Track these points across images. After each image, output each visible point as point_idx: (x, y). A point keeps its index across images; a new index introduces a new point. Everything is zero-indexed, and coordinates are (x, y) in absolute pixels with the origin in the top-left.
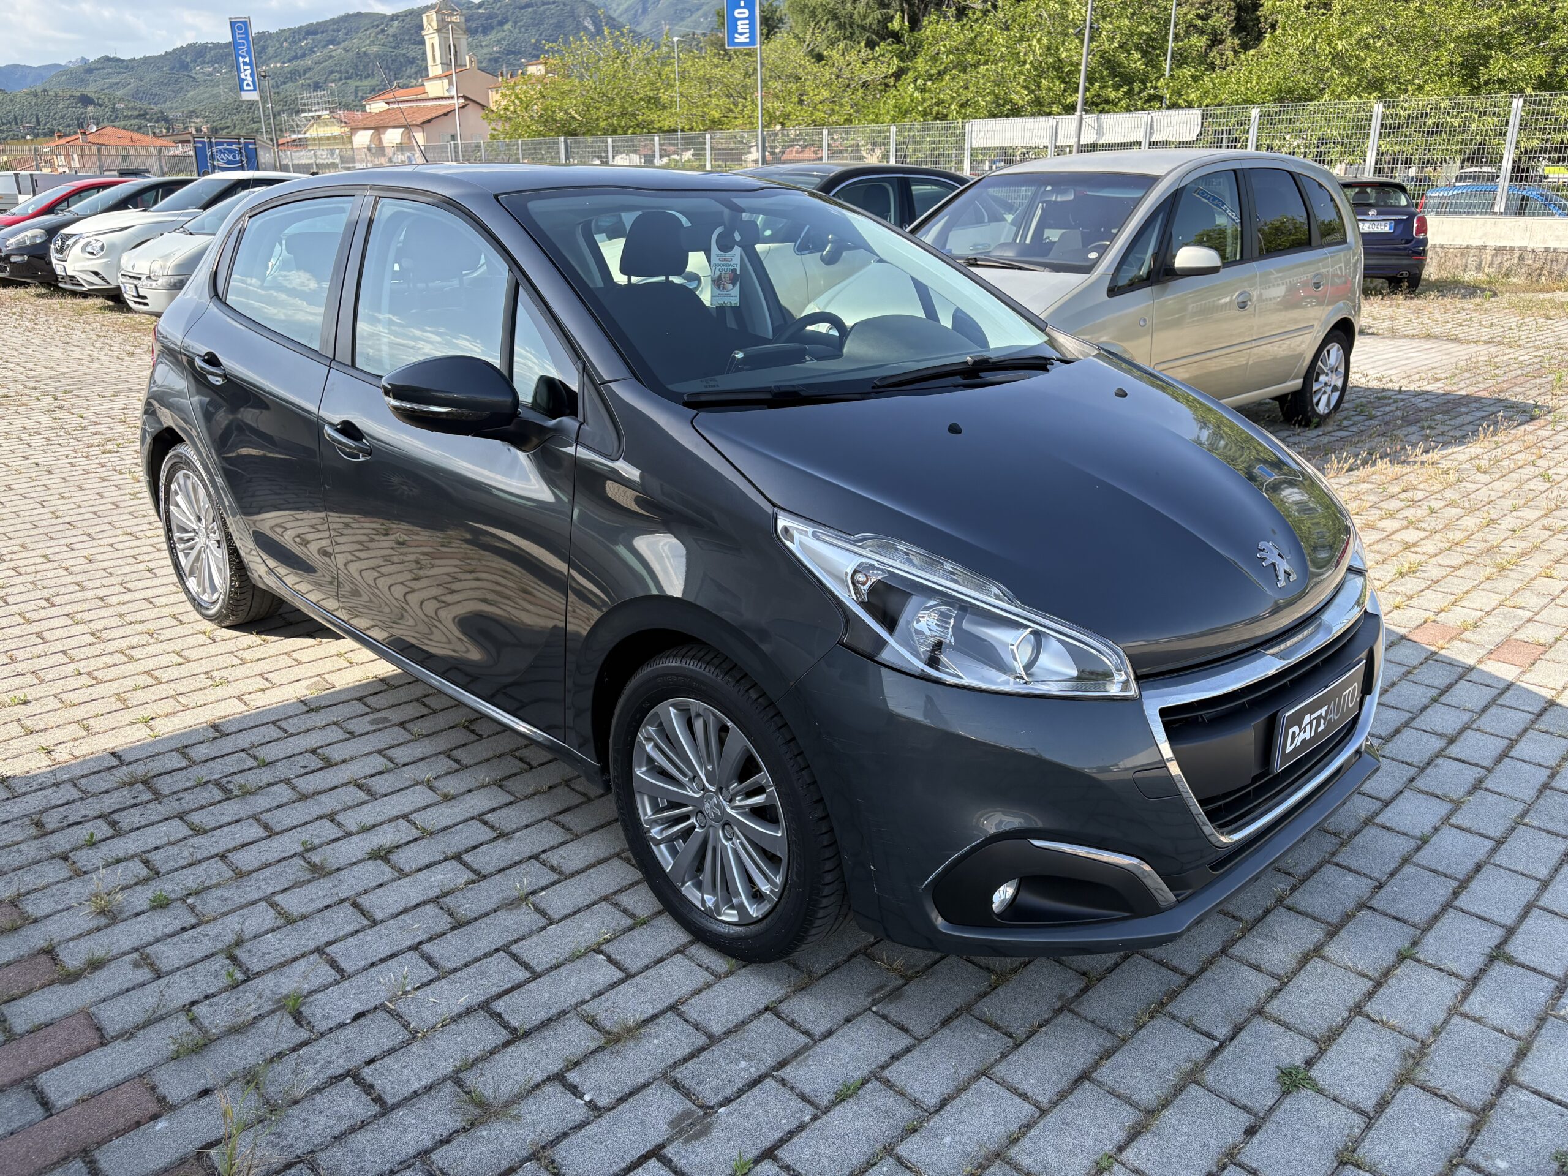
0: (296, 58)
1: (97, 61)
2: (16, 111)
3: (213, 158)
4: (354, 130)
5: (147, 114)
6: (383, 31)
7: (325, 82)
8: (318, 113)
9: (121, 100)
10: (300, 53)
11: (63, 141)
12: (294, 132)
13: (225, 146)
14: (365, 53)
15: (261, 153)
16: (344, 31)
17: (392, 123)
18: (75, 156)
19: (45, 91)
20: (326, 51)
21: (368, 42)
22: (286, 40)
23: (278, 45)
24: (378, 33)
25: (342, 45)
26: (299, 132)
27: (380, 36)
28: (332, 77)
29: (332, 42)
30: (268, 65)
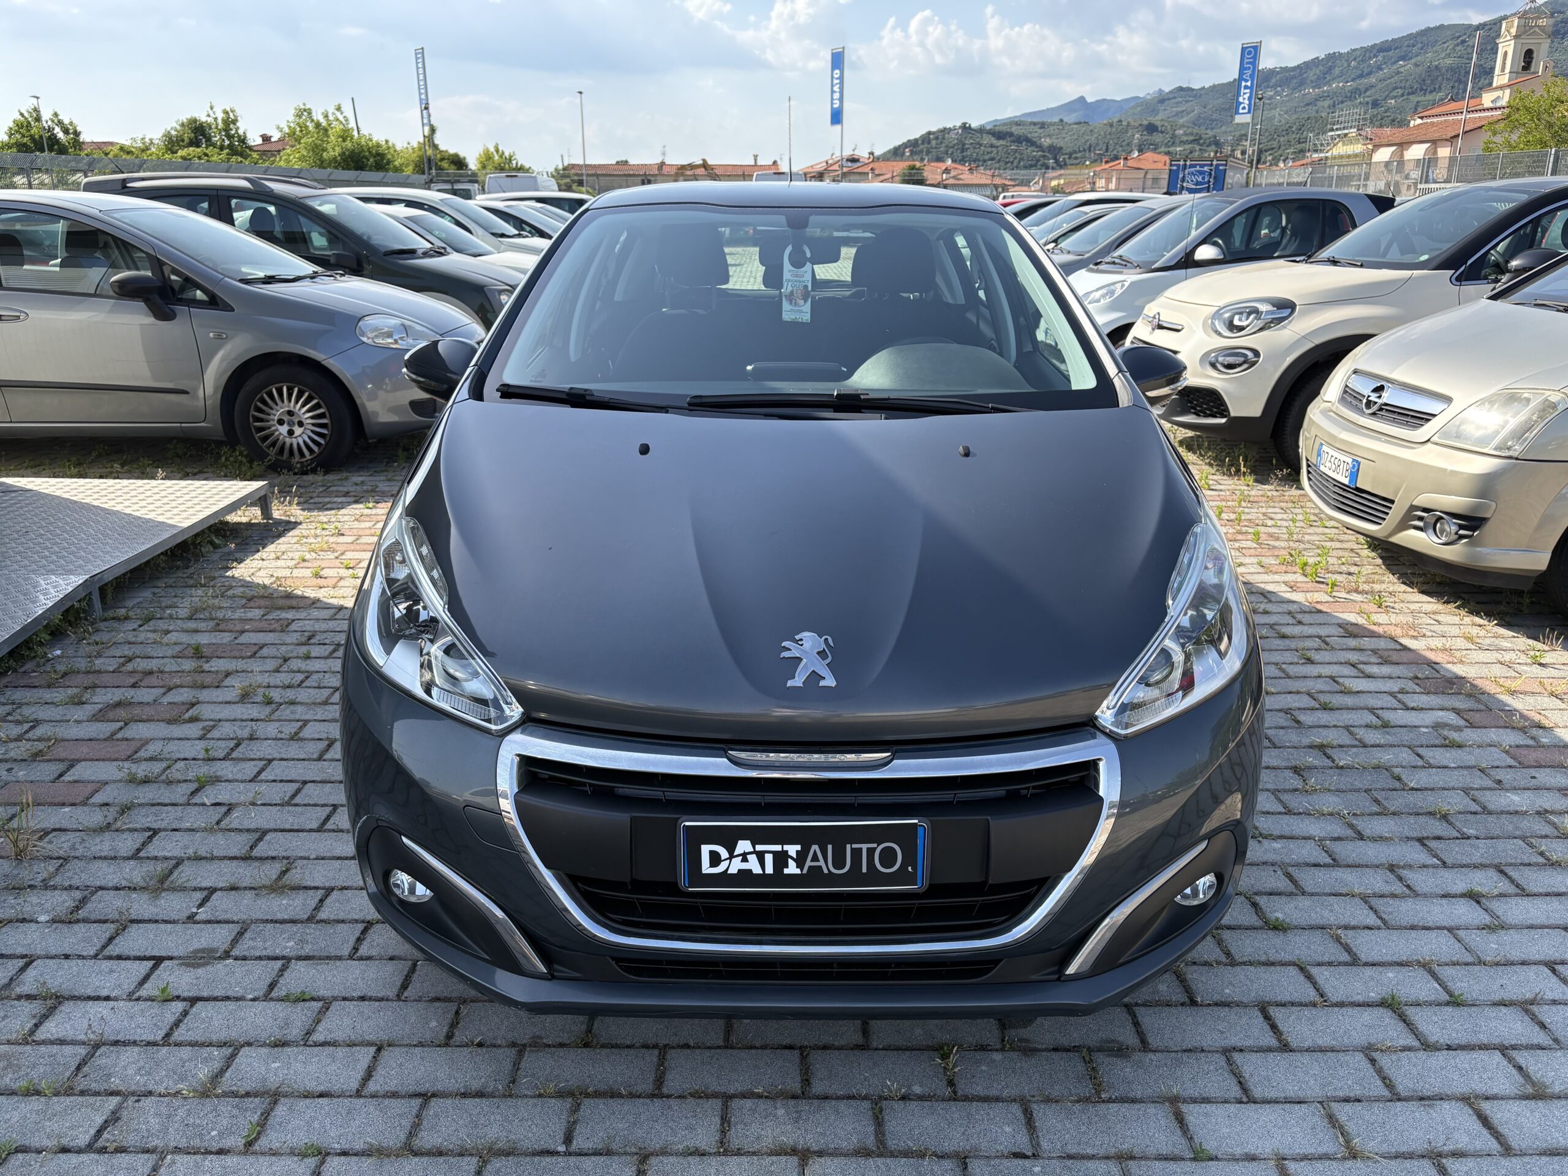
0: (1361, 76)
1: (1170, 92)
2: (1093, 140)
3: (1183, 180)
4: (1377, 147)
5: (1201, 138)
6: (1464, 42)
7: (1385, 99)
8: (1346, 131)
9: (1182, 126)
10: (1366, 71)
11: (1107, 166)
12: (1316, 151)
13: (1198, 168)
14: (1436, 67)
15: (1230, 173)
16: (1420, 45)
17: (1419, 139)
18: (1114, 180)
19: (1120, 121)
20: (1395, 67)
21: (1443, 55)
22: (1355, 59)
23: (1345, 65)
24: (1457, 45)
25: (1413, 61)
26: (1321, 151)
27: (1460, 48)
28: (1394, 93)
29: (1403, 58)
30: (1330, 85)
